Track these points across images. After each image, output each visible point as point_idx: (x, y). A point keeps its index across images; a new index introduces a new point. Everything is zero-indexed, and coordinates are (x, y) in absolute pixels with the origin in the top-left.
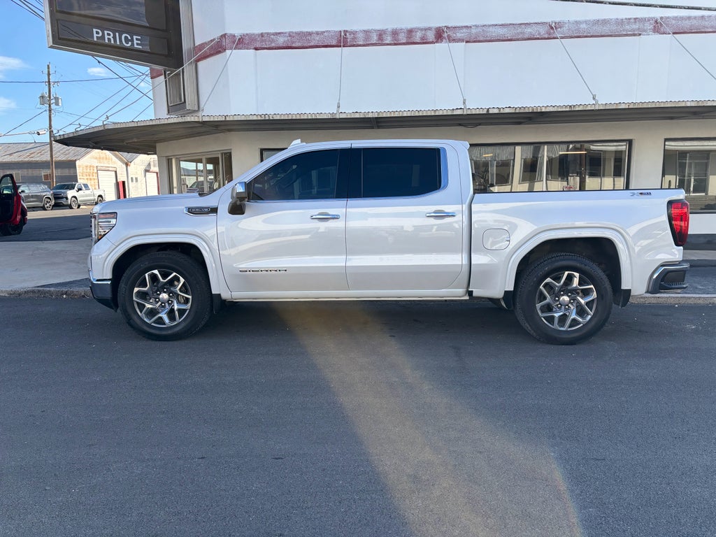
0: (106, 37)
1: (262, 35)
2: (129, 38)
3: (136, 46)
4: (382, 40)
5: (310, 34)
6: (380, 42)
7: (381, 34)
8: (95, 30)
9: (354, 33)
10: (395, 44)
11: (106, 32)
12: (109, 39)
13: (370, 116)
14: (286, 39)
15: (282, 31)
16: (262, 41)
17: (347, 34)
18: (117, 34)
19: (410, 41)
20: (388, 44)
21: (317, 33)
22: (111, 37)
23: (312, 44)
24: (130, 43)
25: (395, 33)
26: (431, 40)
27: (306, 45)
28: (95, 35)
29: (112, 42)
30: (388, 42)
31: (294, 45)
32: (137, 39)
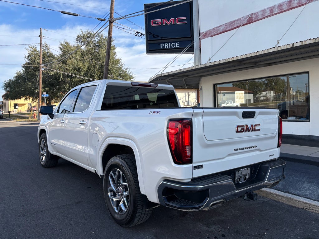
0: (165, 46)
1: (214, 29)
2: (174, 44)
3: (177, 47)
4: (272, 13)
5: (234, 21)
6: (272, 14)
7: (272, 9)
8: (161, 44)
9: (256, 13)
10: (281, 12)
11: (165, 44)
12: (166, 47)
13: (222, 62)
14: (223, 28)
15: (222, 24)
16: (214, 32)
17: (253, 15)
18: (170, 44)
19: (290, 8)
20: (276, 14)
21: (238, 20)
22: (167, 46)
23: (235, 26)
24: (175, 46)
25: (280, 6)
26: (305, 3)
27: (232, 28)
28: (161, 46)
29: (168, 47)
30: (276, 12)
31: (227, 29)
32: (178, 44)
